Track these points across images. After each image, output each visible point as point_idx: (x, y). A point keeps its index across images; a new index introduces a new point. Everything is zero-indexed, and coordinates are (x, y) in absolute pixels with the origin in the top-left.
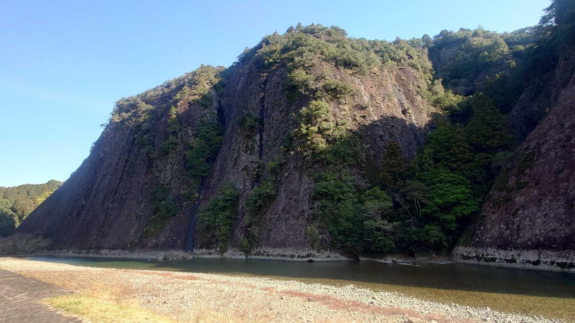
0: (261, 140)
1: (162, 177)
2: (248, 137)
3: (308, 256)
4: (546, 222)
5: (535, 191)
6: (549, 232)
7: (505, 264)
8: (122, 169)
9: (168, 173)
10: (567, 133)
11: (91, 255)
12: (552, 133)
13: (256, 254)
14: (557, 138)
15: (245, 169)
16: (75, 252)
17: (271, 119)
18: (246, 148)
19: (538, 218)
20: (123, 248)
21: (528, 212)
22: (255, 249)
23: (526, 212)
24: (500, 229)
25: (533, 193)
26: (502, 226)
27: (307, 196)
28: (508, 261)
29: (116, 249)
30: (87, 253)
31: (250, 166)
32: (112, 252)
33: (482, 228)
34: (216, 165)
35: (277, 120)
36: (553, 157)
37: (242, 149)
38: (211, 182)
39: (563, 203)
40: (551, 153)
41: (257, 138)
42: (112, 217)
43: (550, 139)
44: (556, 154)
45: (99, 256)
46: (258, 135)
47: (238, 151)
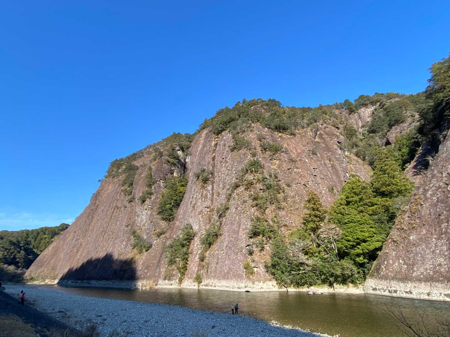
0: (213, 189)
1: (139, 220)
2: (203, 187)
3: (246, 287)
4: (433, 257)
5: (424, 231)
6: (436, 266)
7: (404, 295)
8: (111, 214)
9: (144, 217)
10: (444, 181)
11: (83, 285)
12: (434, 181)
13: (206, 285)
14: (437, 185)
15: (201, 212)
16: (73, 282)
17: (220, 173)
18: (202, 196)
19: (428, 254)
20: (107, 279)
21: (419, 249)
22: (206, 281)
23: (418, 249)
24: (399, 263)
25: (422, 232)
26: (401, 261)
27: (245, 235)
28: (406, 292)
29: (102, 280)
30: (81, 282)
31: (203, 211)
32: (99, 282)
33: (386, 263)
34: (180, 210)
35: (224, 174)
36: (435, 201)
37: (199, 197)
38: (175, 223)
39: (445, 241)
40: (434, 198)
41: (210, 188)
42: (101, 253)
43: (433, 186)
44: (438, 198)
45: (89, 285)
46: (211, 186)
47: (196, 198)
